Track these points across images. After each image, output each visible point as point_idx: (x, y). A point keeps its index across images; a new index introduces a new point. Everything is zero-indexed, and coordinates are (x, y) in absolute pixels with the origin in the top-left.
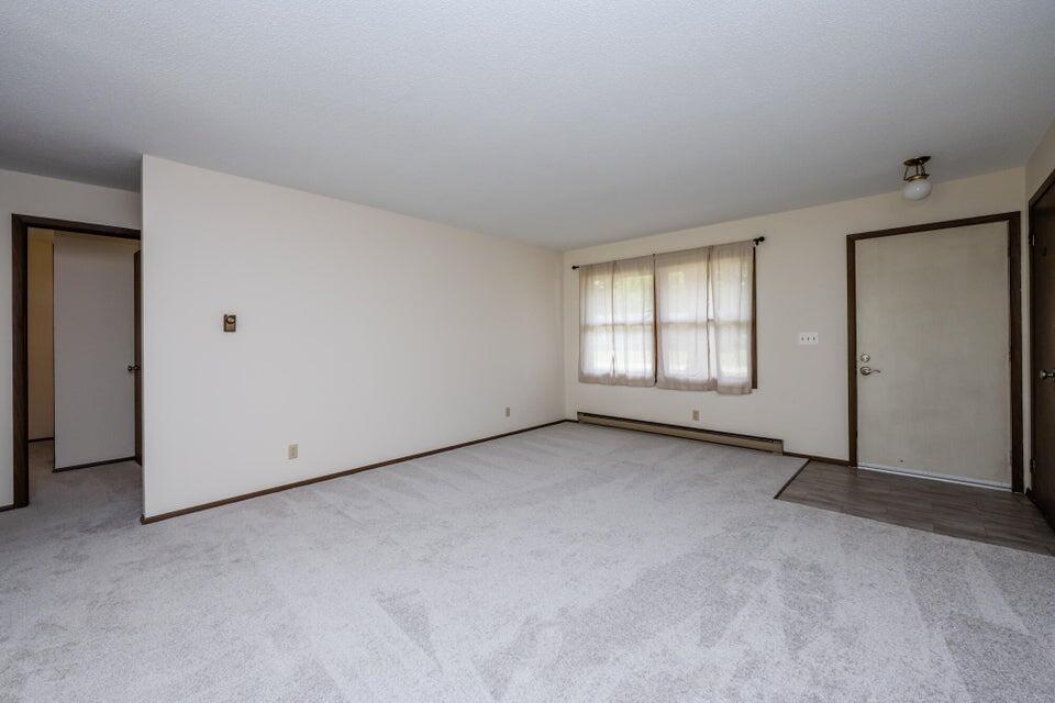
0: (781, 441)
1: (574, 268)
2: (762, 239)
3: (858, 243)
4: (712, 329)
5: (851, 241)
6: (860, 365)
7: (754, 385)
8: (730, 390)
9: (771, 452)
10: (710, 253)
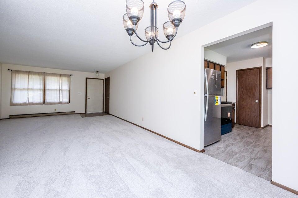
0: (75, 112)
1: (9, 70)
2: (72, 75)
3: (87, 79)
4: (61, 91)
5: (86, 78)
6: (87, 98)
7: (70, 102)
8: (65, 103)
9: (73, 114)
10: (60, 75)
